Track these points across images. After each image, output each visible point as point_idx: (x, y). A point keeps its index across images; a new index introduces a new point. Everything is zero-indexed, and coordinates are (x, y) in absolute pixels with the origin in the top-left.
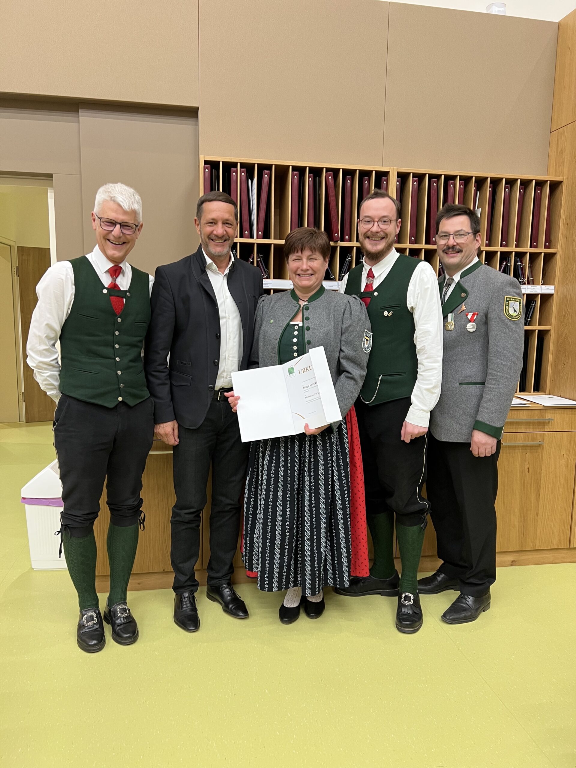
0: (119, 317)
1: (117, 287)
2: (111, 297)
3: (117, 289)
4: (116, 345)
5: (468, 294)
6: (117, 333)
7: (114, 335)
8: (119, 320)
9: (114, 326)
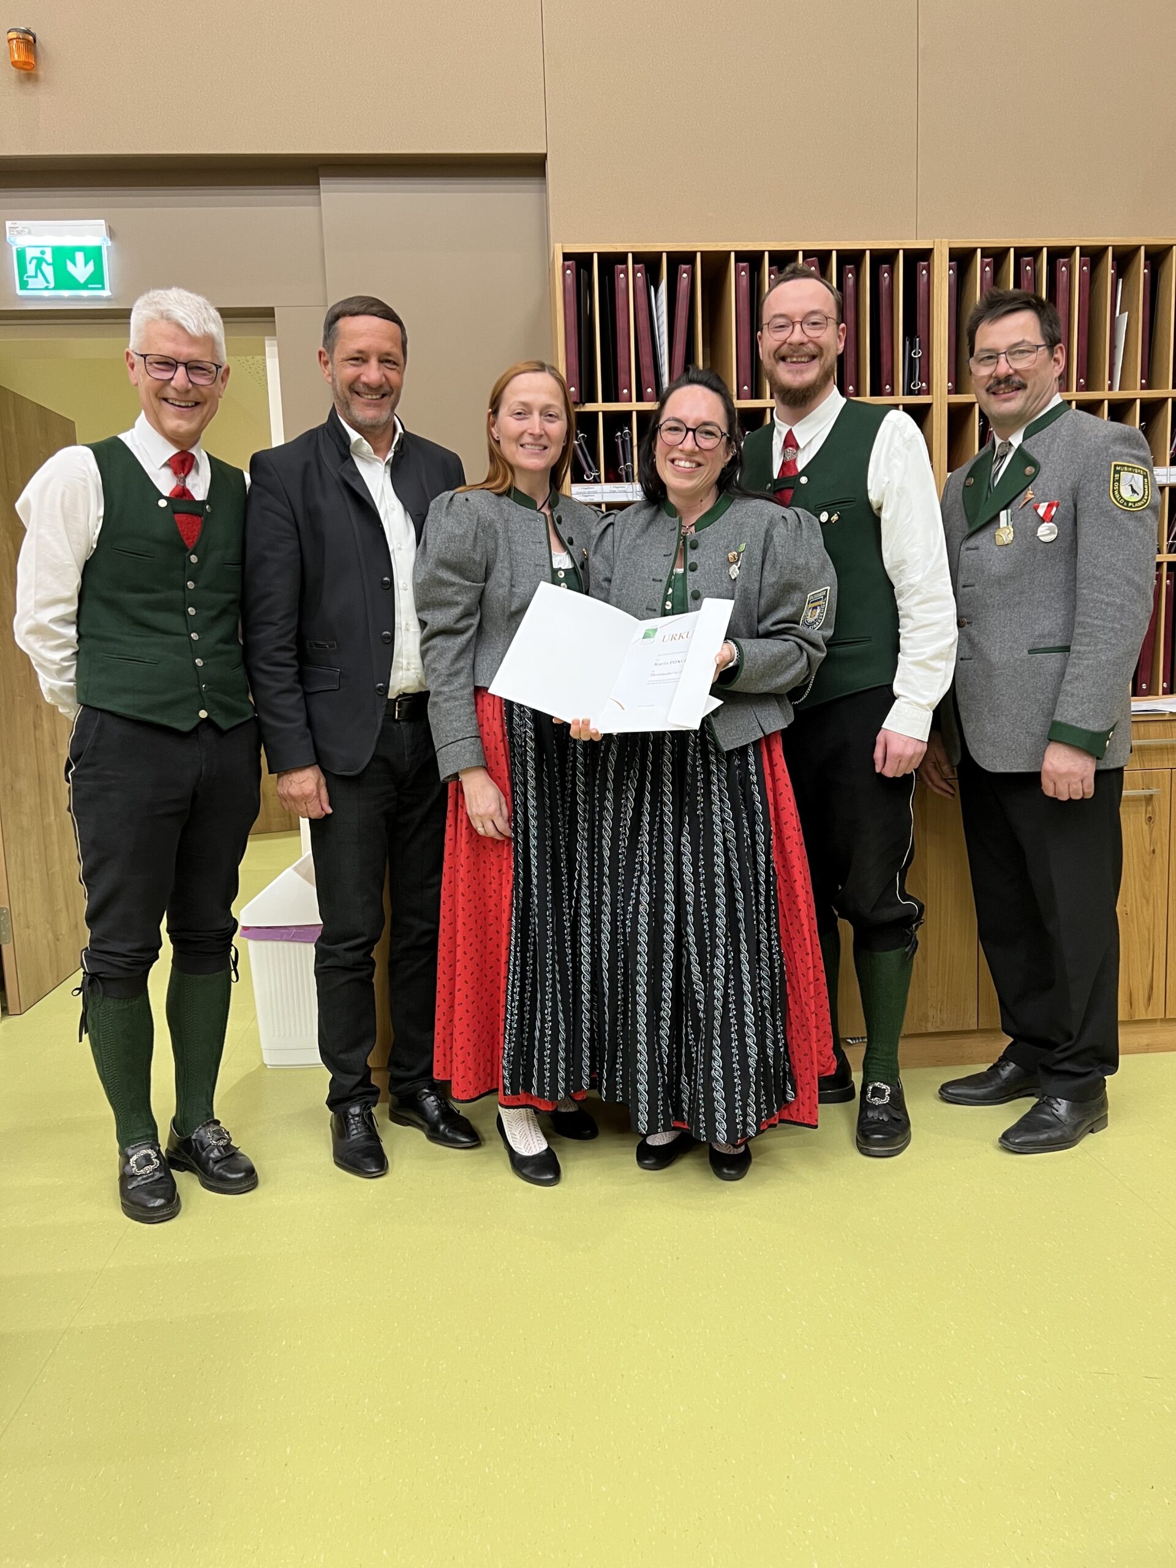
0: (191, 554)
1: (188, 494)
2: (176, 516)
3: (187, 498)
4: (189, 610)
5: (1040, 468)
6: (190, 585)
7: (186, 589)
8: (194, 559)
9: (185, 571)
